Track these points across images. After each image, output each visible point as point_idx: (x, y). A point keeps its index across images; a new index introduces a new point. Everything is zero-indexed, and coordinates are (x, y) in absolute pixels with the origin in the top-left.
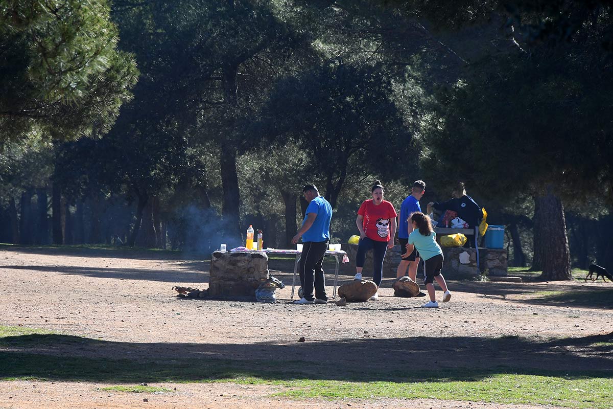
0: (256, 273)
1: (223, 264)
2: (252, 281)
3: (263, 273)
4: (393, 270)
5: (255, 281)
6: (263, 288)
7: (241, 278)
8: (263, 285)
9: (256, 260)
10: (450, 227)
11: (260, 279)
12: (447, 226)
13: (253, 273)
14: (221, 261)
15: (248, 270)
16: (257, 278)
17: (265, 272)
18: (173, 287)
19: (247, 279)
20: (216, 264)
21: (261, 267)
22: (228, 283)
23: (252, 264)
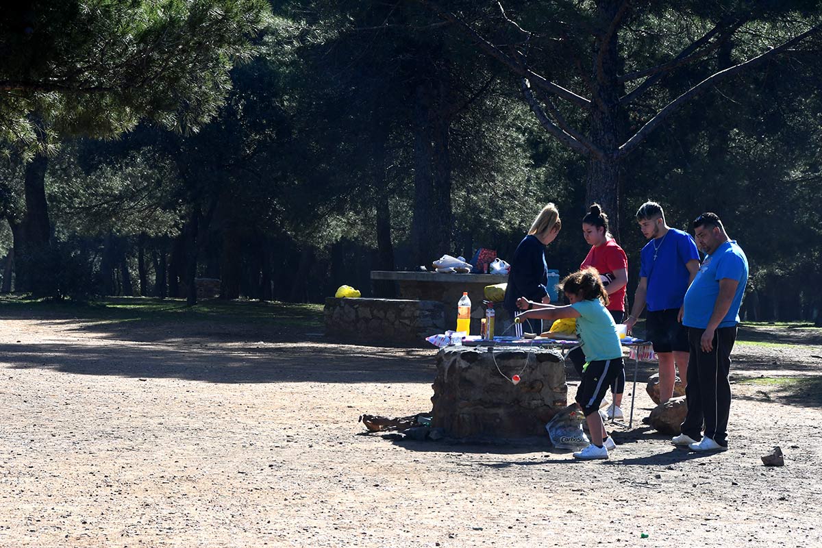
0: (545, 390)
1: (483, 375)
2: (538, 407)
3: (558, 390)
4: (420, 336)
5: (545, 407)
6: (562, 421)
7: (517, 401)
8: (561, 415)
9: (546, 365)
10: (489, 273)
11: (554, 402)
12: (486, 272)
13: (540, 391)
14: (477, 369)
15: (532, 386)
16: (548, 401)
17: (562, 389)
18: (361, 417)
19: (529, 404)
20: (468, 375)
21: (555, 380)
22: (493, 411)
23: (538, 374)
